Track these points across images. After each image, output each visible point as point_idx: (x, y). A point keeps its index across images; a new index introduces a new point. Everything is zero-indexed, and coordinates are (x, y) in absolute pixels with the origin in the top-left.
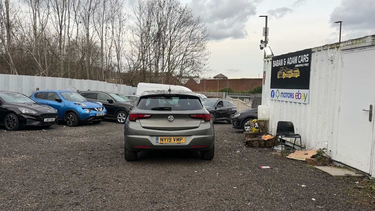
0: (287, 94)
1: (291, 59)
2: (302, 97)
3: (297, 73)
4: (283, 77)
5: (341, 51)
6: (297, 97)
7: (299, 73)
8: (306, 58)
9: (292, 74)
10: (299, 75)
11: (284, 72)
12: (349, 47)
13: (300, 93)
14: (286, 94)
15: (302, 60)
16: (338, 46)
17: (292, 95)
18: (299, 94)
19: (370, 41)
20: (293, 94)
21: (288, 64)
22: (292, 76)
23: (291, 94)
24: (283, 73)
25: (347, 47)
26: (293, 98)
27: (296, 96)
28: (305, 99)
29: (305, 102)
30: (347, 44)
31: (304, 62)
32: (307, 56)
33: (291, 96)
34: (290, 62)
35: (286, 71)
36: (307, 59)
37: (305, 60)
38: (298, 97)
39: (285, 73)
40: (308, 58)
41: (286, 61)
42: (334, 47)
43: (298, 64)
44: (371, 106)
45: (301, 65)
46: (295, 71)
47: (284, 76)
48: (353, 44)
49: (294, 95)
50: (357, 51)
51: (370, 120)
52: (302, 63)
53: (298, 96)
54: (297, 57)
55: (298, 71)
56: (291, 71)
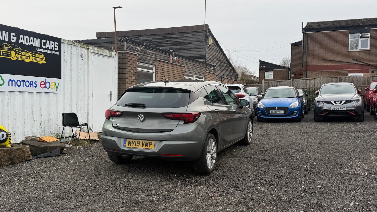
0: (24, 83)
1: (27, 39)
2: (52, 87)
3: (42, 59)
4: (11, 58)
5: (90, 52)
6: (43, 86)
7: (44, 59)
8: (54, 46)
9: (31, 57)
10: (45, 62)
11: (13, 52)
12: (97, 52)
13: (48, 82)
14: (22, 82)
15: (47, 46)
16: (88, 48)
17: (34, 84)
18: (46, 83)
19: (108, 53)
20: (36, 82)
21: (22, 43)
22: (31, 60)
23: (32, 83)
24: (10, 53)
25: (95, 51)
26: (36, 87)
27: (41, 85)
28: (57, 88)
29: (56, 91)
30: (94, 49)
31: (51, 49)
32: (56, 45)
33: (32, 86)
34: (27, 42)
35: (17, 51)
36: (56, 48)
37: (52, 47)
38: (45, 86)
39: (16, 53)
40: (57, 46)
41: (15, 38)
42: (84, 47)
43: (41, 47)
44: (111, 92)
45: (48, 52)
46: (37, 55)
47: (14, 56)
48: (98, 51)
49: (38, 84)
50: (102, 57)
51: (111, 100)
52: (48, 49)
53: (45, 84)
54: (39, 40)
55: (42, 56)
56: (29, 54)
